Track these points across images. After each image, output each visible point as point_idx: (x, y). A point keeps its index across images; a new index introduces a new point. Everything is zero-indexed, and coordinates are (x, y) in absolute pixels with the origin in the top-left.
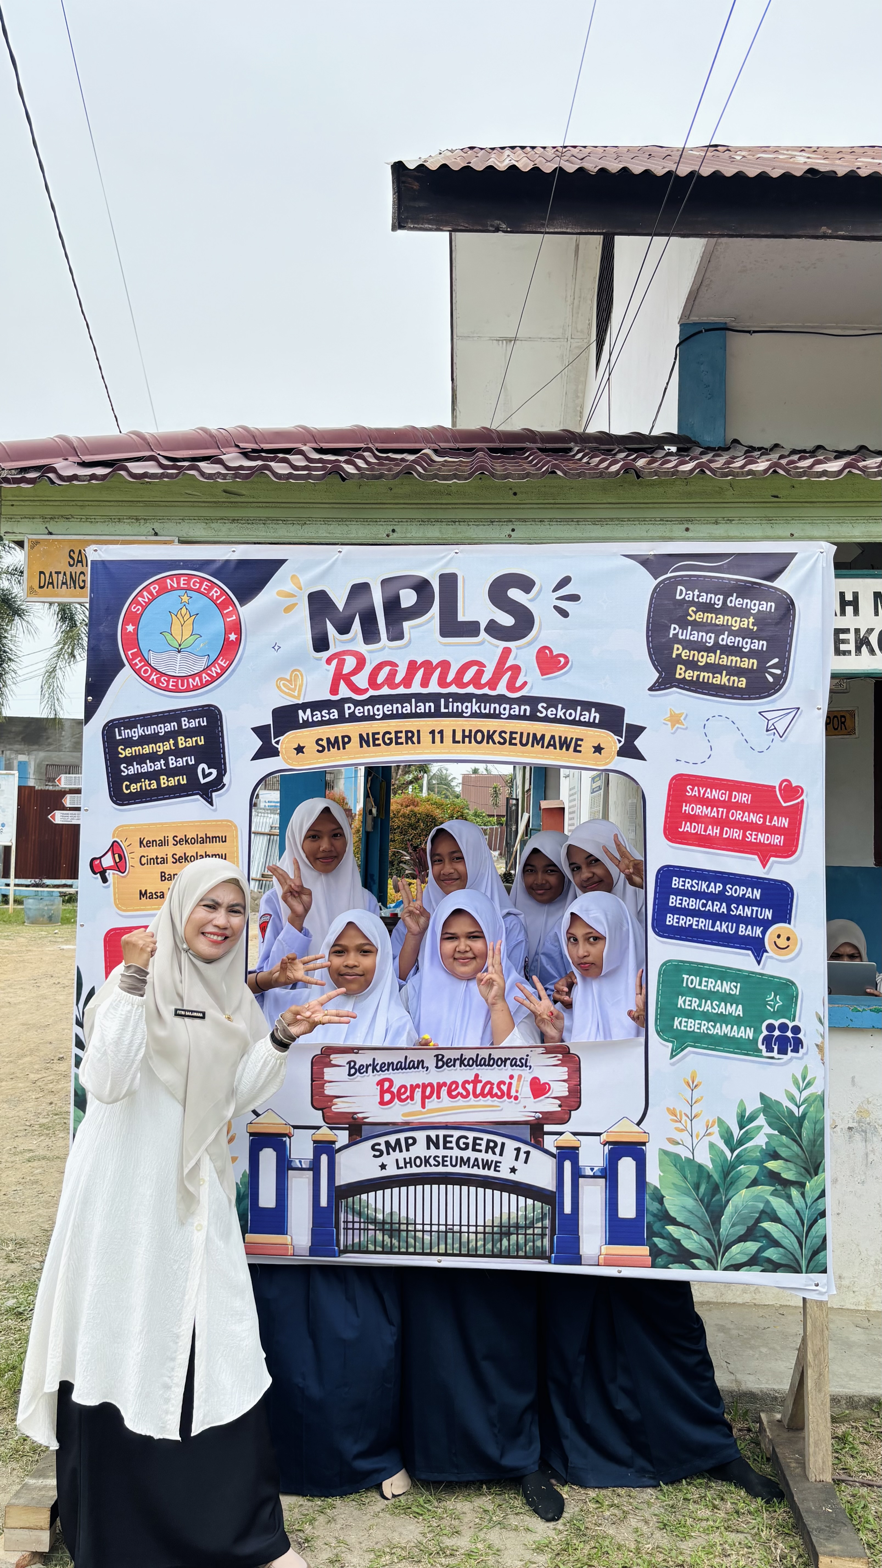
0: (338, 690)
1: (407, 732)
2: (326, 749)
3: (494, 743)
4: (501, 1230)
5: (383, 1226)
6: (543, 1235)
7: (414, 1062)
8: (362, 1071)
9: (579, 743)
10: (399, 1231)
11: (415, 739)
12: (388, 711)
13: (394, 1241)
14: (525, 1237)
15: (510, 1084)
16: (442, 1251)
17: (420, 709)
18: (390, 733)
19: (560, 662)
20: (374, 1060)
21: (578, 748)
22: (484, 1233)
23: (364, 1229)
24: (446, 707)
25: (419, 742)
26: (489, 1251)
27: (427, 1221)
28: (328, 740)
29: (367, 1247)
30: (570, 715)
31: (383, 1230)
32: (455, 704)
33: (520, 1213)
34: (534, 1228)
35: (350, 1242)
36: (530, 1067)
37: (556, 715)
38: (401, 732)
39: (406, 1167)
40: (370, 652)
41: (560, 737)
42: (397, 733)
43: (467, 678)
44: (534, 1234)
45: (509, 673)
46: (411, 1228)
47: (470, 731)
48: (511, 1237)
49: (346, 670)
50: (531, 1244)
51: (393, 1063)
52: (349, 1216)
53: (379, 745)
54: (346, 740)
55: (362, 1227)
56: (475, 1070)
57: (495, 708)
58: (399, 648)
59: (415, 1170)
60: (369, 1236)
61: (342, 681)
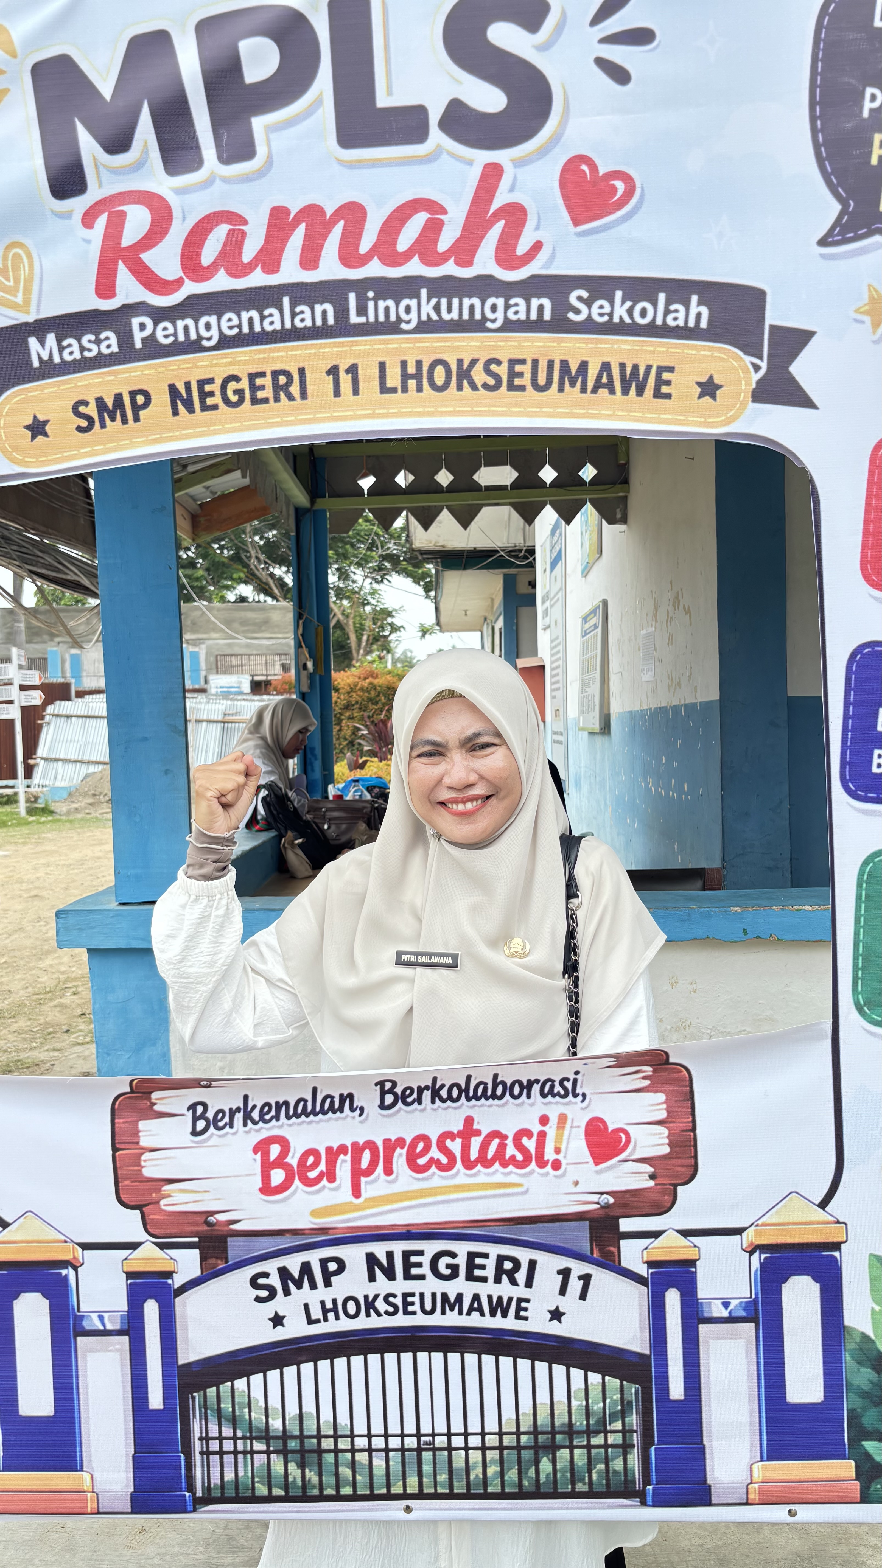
0: (114, 285)
1: (275, 374)
2: (97, 424)
3: (474, 387)
4: (536, 1440)
5: (285, 1444)
6: (626, 1447)
7: (332, 1097)
8: (221, 1124)
9: (666, 376)
10: (320, 1452)
11: (295, 389)
12: (231, 328)
13: (308, 1474)
14: (589, 1453)
15: (542, 1135)
16: (412, 1488)
17: (302, 320)
18: (237, 379)
19: (614, 190)
20: (246, 1097)
21: (665, 389)
22: (501, 1448)
23: (244, 1453)
24: (362, 310)
25: (304, 395)
26: (512, 1485)
27: (377, 1428)
28: (100, 402)
29: (253, 1488)
30: (643, 313)
31: (284, 1452)
32: (382, 304)
33: (574, 1403)
34: (606, 1432)
35: (216, 1480)
36: (584, 1095)
37: (611, 315)
38: (262, 374)
39: (326, 1319)
40: (180, 191)
41: (622, 366)
42: (252, 377)
43: (404, 242)
44: (606, 1446)
45: (501, 224)
46: (344, 1444)
47: (419, 363)
48: (558, 1454)
49: (130, 237)
50: (601, 1466)
51: (286, 1103)
52: (210, 1425)
53: (215, 407)
54: (140, 399)
55: (240, 1447)
56: (465, 1108)
57: (472, 308)
58: (247, 179)
59: (345, 1324)
60: (256, 1465)
61: (121, 266)
